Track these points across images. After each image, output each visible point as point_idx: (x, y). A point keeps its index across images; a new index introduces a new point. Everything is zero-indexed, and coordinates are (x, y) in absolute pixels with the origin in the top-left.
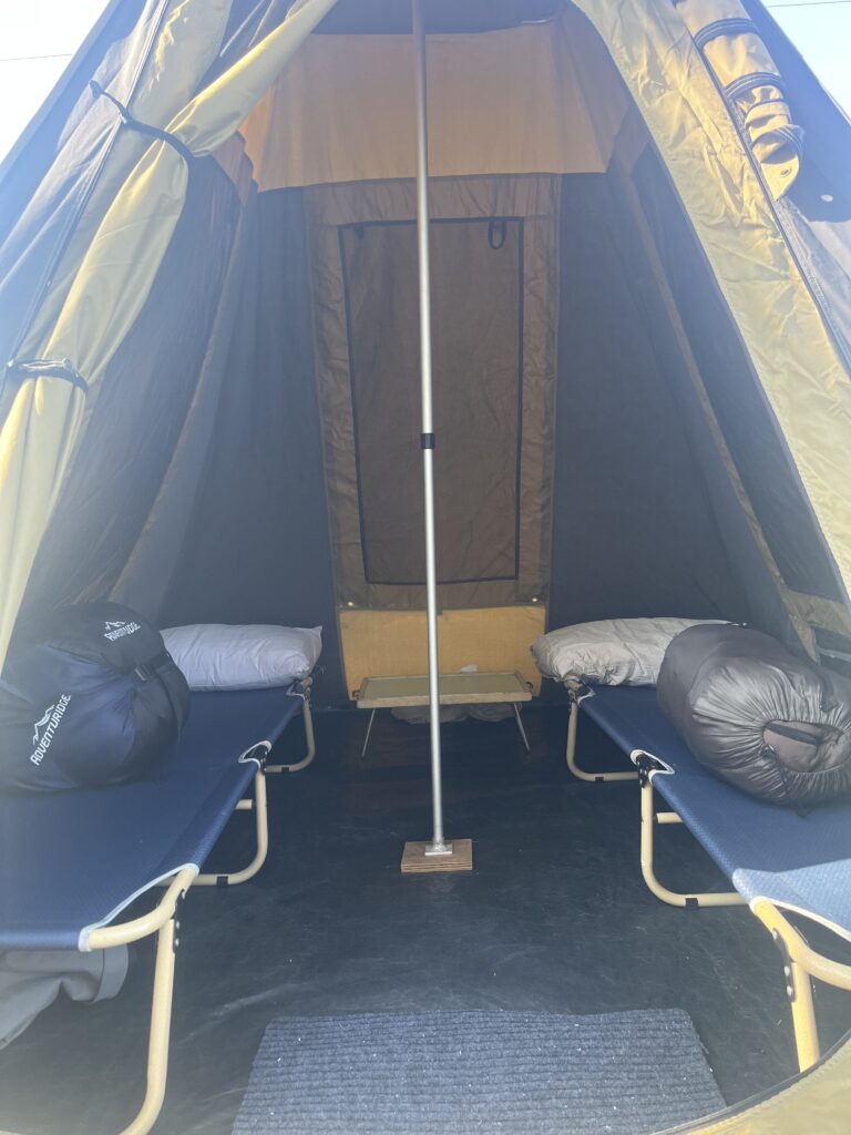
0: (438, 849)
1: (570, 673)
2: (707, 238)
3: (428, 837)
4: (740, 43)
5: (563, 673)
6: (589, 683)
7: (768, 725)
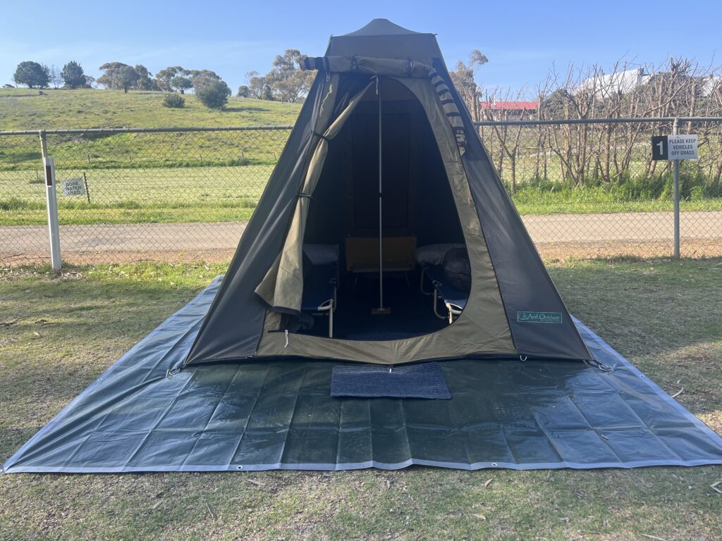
0: (381, 309)
1: (422, 261)
2: (446, 164)
3: (379, 307)
4: (455, 118)
5: (420, 261)
6: (427, 264)
7: (460, 273)
